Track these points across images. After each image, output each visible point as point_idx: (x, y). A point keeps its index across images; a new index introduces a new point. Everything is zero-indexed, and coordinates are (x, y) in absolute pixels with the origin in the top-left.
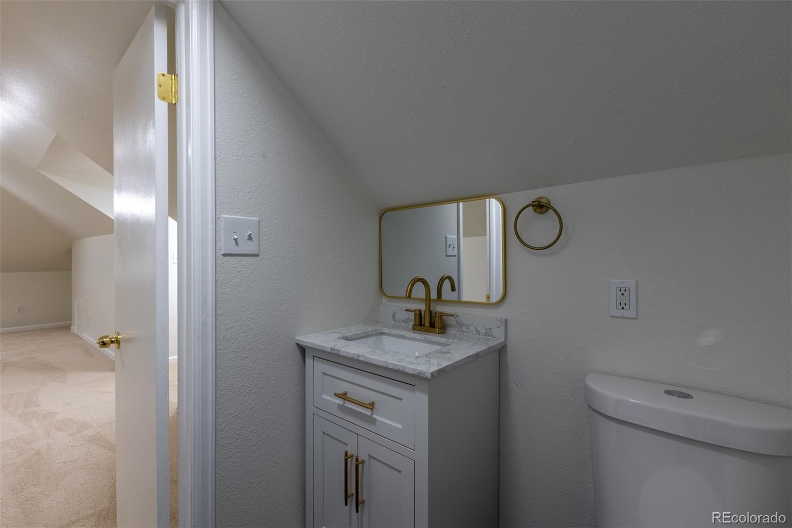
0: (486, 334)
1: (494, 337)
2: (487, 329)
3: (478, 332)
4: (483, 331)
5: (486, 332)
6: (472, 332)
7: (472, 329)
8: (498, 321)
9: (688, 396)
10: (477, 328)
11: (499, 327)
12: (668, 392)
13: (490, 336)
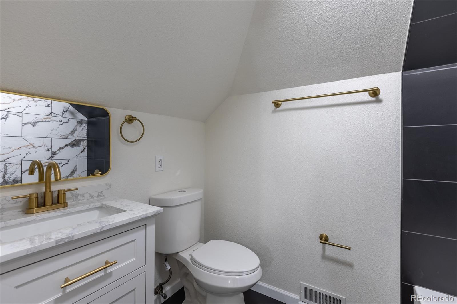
0: (99, 196)
1: (104, 196)
2: (99, 193)
3: (92, 197)
4: (96, 195)
5: (99, 194)
6: (87, 198)
7: (87, 196)
8: (107, 186)
9: (185, 191)
10: (91, 194)
11: (108, 189)
12: (179, 192)
13: (101, 196)
